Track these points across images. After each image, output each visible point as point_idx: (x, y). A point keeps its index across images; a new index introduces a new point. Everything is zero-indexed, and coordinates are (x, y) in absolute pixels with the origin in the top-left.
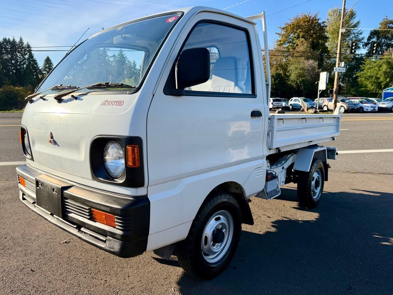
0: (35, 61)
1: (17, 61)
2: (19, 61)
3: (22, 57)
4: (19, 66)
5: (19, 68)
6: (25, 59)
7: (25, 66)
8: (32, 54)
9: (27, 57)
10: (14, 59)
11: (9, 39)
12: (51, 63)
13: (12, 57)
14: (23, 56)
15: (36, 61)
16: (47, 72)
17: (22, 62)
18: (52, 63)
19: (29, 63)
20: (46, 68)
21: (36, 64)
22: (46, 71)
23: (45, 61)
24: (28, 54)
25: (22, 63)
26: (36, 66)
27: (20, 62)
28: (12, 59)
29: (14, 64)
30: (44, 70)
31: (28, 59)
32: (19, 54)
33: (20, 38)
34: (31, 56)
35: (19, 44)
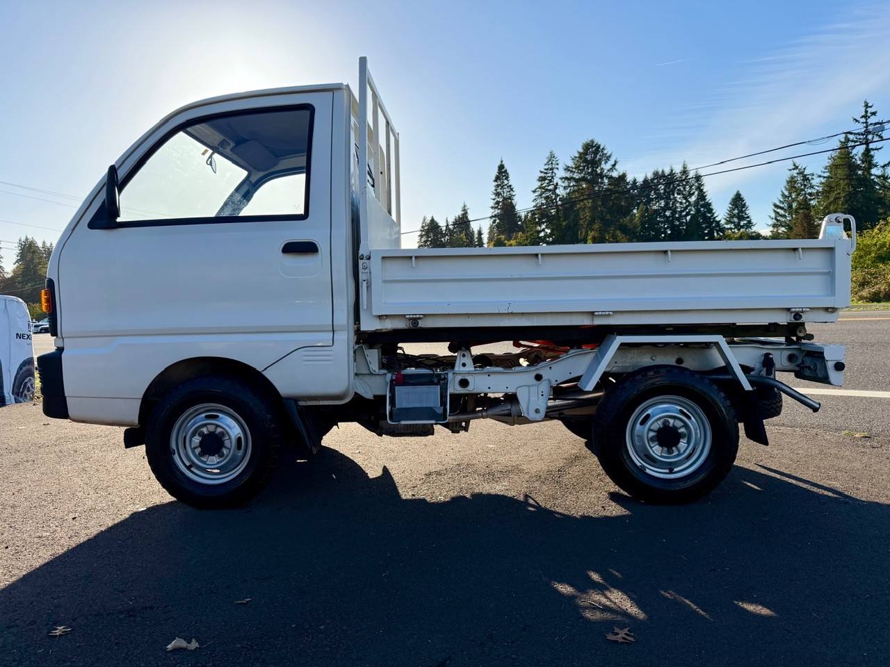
0: (708, 206)
1: (674, 212)
2: (679, 210)
3: (684, 201)
4: (678, 219)
5: (678, 223)
6: (690, 205)
7: (688, 218)
8: (704, 193)
9: (693, 199)
10: (669, 209)
11: (663, 171)
12: (744, 205)
13: (667, 204)
14: (685, 198)
15: (710, 204)
16: (735, 225)
17: (683, 211)
18: (747, 204)
19: (698, 211)
20: (733, 217)
21: (710, 211)
22: (732, 223)
23: (730, 203)
24: (696, 193)
25: (684, 214)
26: (709, 215)
27: (681, 212)
28: (666, 208)
29: (669, 217)
30: (728, 222)
31: (697, 203)
32: (679, 196)
33: (682, 165)
34: (702, 196)
35: (681, 177)
